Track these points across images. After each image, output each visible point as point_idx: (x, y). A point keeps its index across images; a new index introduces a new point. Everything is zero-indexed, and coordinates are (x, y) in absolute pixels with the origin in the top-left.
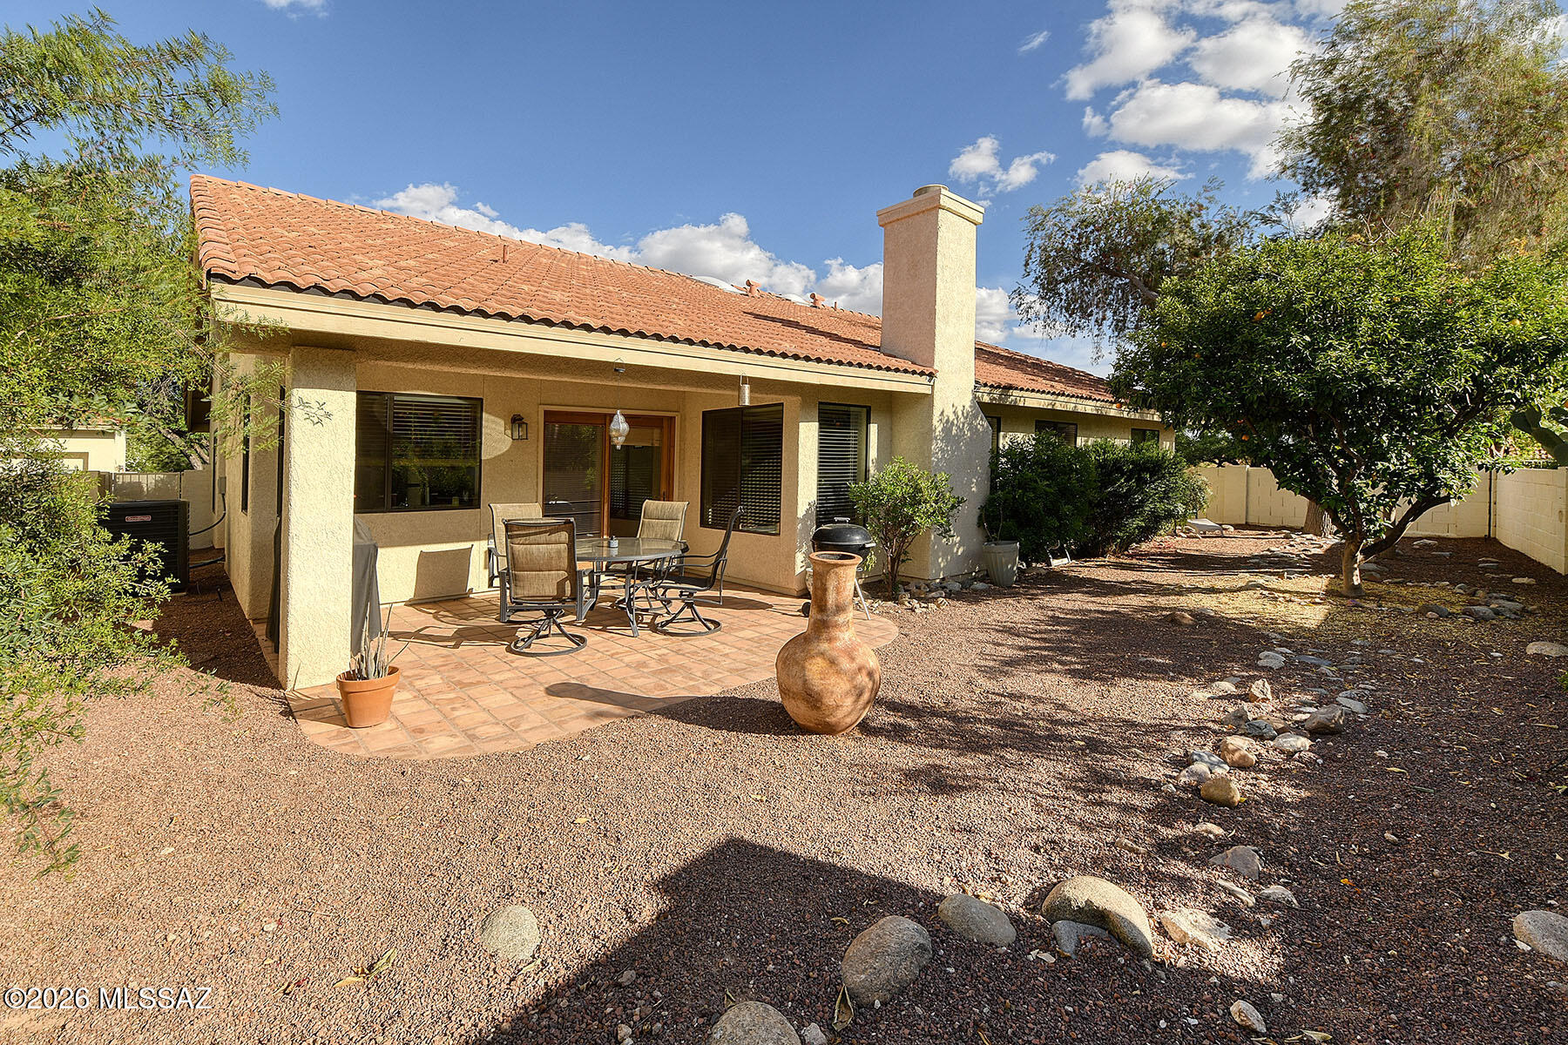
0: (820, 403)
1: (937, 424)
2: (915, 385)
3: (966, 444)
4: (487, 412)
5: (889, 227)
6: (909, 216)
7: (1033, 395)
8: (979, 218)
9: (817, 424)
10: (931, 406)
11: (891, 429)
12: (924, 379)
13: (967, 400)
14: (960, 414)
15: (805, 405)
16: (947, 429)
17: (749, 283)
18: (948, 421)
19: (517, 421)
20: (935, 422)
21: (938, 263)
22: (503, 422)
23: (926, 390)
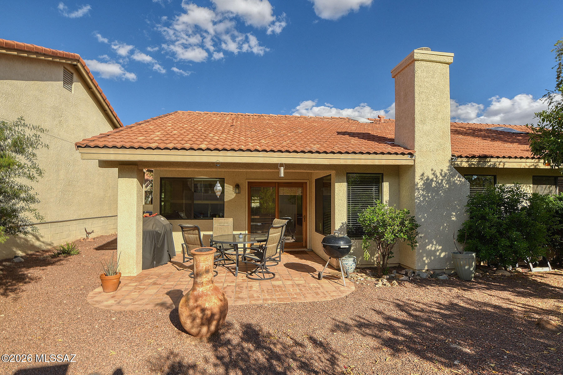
0: (347, 173)
1: (419, 181)
2: (403, 161)
3: (445, 192)
4: (226, 183)
5: (396, 77)
6: (403, 69)
7: (511, 160)
8: (451, 60)
9: (346, 184)
10: (414, 171)
11: (399, 185)
12: (408, 157)
13: (445, 167)
14: (438, 175)
15: (338, 174)
16: (428, 183)
17: (379, 117)
18: (428, 179)
19: (237, 186)
20: (417, 179)
21: (416, 91)
22: (232, 187)
23: (411, 163)
